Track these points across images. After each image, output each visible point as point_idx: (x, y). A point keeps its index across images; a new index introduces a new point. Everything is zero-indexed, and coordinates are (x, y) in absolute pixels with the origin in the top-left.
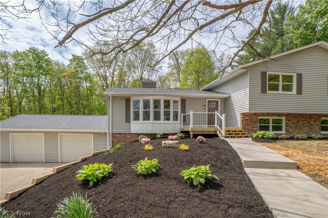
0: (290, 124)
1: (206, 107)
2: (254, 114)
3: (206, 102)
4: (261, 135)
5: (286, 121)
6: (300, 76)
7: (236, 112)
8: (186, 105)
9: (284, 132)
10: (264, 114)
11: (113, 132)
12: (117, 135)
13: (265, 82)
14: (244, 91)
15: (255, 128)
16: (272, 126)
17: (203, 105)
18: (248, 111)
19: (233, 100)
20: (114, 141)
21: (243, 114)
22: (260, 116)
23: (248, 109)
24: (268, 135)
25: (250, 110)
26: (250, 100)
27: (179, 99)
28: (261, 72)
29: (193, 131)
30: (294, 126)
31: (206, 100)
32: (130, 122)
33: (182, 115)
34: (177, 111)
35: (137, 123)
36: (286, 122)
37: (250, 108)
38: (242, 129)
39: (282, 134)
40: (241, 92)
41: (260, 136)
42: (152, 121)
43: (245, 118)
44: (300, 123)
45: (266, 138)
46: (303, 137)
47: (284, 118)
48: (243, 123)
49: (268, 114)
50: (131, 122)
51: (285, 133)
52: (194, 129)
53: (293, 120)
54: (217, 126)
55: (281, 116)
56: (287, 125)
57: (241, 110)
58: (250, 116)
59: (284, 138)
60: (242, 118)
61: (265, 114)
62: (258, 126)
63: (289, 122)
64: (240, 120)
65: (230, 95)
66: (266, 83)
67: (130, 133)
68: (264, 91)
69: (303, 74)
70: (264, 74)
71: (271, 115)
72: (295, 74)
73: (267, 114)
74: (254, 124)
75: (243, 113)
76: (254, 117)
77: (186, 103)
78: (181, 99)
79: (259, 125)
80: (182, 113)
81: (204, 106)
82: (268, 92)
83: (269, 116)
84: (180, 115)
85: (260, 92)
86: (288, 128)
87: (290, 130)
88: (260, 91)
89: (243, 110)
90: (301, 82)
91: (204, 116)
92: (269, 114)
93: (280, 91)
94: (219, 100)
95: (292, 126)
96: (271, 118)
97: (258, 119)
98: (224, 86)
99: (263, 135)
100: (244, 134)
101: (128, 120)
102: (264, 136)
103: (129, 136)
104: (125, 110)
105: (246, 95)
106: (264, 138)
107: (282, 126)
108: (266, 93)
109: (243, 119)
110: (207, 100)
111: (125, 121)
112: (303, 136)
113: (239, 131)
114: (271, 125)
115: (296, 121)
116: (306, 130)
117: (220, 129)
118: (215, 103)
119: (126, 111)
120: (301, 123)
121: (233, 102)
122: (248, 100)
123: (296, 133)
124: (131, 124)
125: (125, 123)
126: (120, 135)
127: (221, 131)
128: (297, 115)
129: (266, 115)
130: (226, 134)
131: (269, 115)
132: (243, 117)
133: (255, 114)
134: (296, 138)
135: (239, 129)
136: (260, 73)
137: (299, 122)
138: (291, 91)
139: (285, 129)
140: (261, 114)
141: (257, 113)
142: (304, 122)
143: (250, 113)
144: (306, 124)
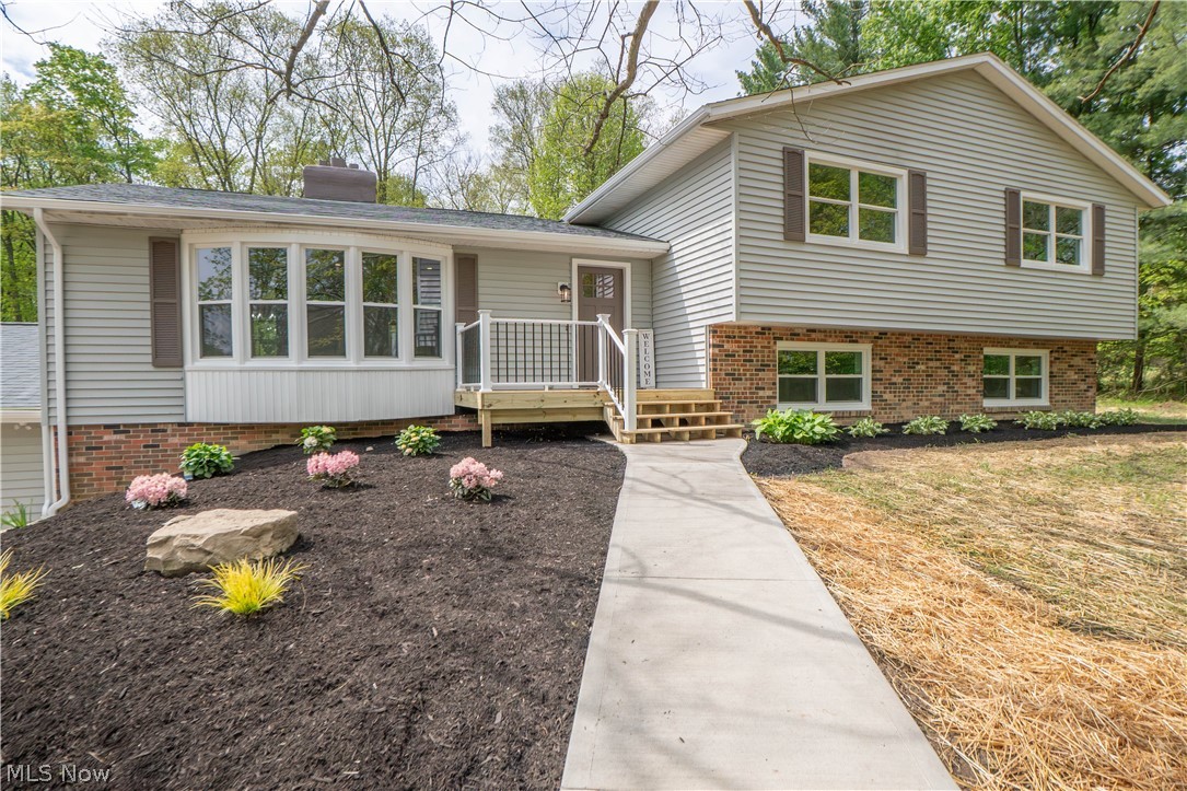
0: (886, 375)
1: (570, 295)
2: (759, 330)
3: (571, 271)
4: (782, 428)
5: (873, 359)
6: (918, 180)
7: (690, 318)
8: (481, 283)
9: (865, 405)
10: (796, 331)
11: (74, 422)
12: (106, 438)
13: (799, 193)
14: (719, 230)
15: (764, 389)
16: (827, 379)
17: (560, 284)
18: (732, 318)
19: (678, 269)
20: (86, 470)
21: (715, 330)
22: (781, 339)
23: (733, 309)
24: (808, 425)
25: (740, 313)
26: (739, 270)
27: (444, 255)
28: (780, 147)
29: (494, 413)
30: (900, 380)
31: (571, 264)
32: (181, 364)
33: (461, 327)
34: (439, 312)
35: (220, 371)
36: (873, 366)
37: (739, 304)
38: (713, 395)
39: (860, 415)
40: (709, 231)
41: (780, 431)
42: (301, 359)
43: (726, 346)
44: (918, 367)
45: (803, 441)
46: (934, 429)
47: (865, 349)
48: (715, 370)
49: (811, 333)
50: (188, 365)
51: (870, 408)
52: (499, 401)
53: (897, 355)
54: (605, 382)
55: (856, 342)
56: (878, 375)
57: (708, 314)
58: (745, 337)
59: (870, 433)
60: (714, 346)
61: (800, 331)
62: (774, 384)
63: (882, 363)
64: (703, 354)
65: (666, 246)
66: (802, 198)
67: (180, 424)
68: (793, 233)
69: (928, 175)
70: (792, 157)
71: (822, 336)
72: (904, 173)
73: (808, 331)
74: (761, 374)
75: (716, 326)
76: (759, 343)
77: (481, 275)
78: (455, 255)
79: (779, 376)
80: (458, 318)
81: (563, 288)
82: (810, 237)
83: (814, 340)
84: (451, 331)
85: (781, 237)
86: (880, 389)
87: (886, 396)
88: (781, 229)
89: (715, 313)
90: (924, 207)
91: (564, 337)
92: (814, 331)
93: (854, 239)
94: (627, 267)
95: (894, 380)
96: (822, 349)
97: (774, 352)
98: (647, 207)
99: (792, 427)
100: (720, 420)
101: (166, 353)
102: (793, 432)
103: (176, 440)
104: (147, 297)
105: (725, 244)
106: (796, 441)
107: (860, 380)
108: (802, 240)
109: (717, 350)
110: (576, 262)
111: (149, 359)
112: (933, 425)
113: (699, 407)
114: (822, 377)
115: (906, 360)
116: (940, 396)
117: (615, 399)
118: (609, 279)
119: (156, 308)
120: (921, 367)
121: (680, 276)
122: (732, 267)
123: (907, 408)
124: (188, 375)
125: (151, 368)
126: (122, 437)
127: (620, 407)
128: (910, 339)
129: (804, 335)
130: (641, 423)
131: (813, 335)
132: (717, 341)
133: (764, 330)
134: (911, 433)
135: (702, 396)
136: (780, 156)
137: (918, 363)
138: (890, 238)
139: (870, 394)
140: (787, 329)
141: (770, 325)
142: (931, 364)
143: (745, 327)
144: (939, 372)
